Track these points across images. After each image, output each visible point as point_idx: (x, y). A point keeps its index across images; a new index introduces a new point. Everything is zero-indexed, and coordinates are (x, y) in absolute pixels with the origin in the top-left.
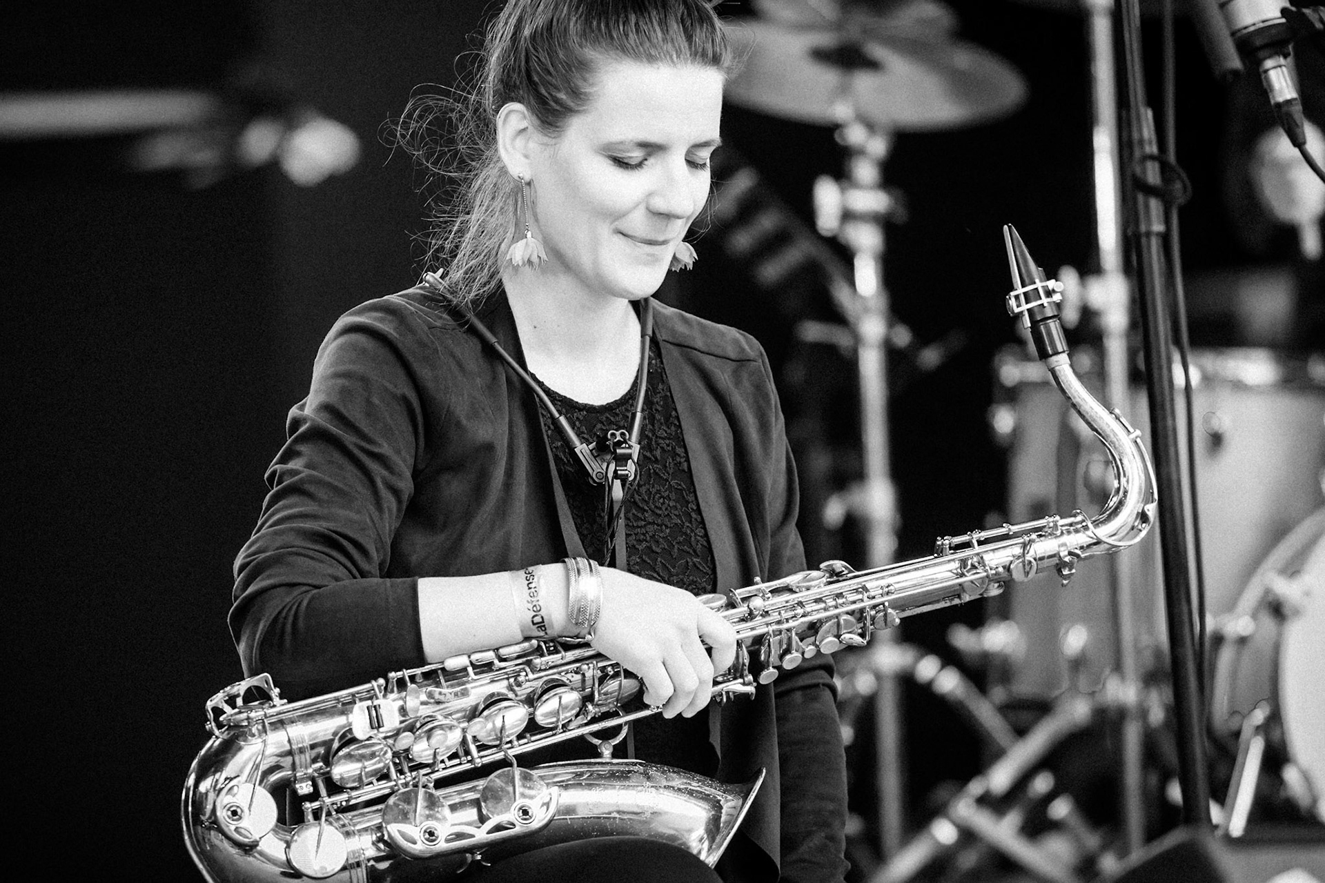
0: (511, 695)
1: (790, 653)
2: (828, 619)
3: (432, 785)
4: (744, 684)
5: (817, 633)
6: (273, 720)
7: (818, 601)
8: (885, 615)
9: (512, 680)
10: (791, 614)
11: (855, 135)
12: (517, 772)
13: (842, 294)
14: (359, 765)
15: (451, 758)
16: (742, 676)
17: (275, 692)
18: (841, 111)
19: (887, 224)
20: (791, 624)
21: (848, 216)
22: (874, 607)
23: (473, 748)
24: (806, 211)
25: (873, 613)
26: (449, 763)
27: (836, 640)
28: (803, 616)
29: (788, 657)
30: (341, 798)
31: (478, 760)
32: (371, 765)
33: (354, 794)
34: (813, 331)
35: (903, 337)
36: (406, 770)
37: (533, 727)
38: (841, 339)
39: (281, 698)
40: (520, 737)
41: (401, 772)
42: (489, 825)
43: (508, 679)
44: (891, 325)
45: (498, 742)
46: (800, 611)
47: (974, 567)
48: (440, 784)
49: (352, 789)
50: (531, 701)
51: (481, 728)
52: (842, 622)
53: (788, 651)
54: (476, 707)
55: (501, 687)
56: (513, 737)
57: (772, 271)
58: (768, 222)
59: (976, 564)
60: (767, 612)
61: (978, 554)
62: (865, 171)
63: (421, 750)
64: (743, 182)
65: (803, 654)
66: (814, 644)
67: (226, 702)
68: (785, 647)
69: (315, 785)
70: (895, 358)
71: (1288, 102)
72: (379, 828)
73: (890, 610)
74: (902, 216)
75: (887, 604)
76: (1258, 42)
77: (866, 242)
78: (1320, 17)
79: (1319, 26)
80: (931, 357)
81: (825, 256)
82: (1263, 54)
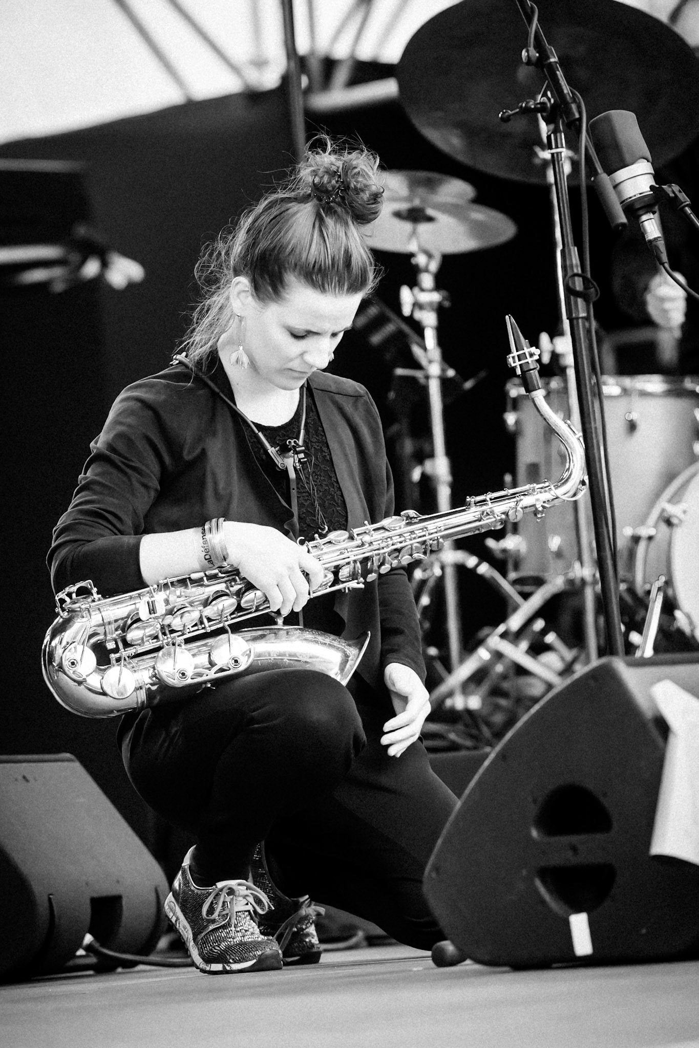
0: (227, 592)
1: (384, 565)
2: (406, 546)
3: (183, 641)
4: (358, 583)
5: (399, 553)
7: (400, 535)
8: (438, 543)
10: (385, 544)
11: (421, 260)
13: (416, 350)
15: (193, 626)
16: (357, 579)
18: (412, 247)
19: (440, 310)
20: (385, 550)
21: (417, 305)
23: (206, 621)
24: (395, 304)
26: (192, 630)
27: (410, 557)
28: (393, 545)
30: (131, 651)
31: (208, 627)
32: (149, 632)
33: (138, 648)
34: (400, 372)
35: (450, 373)
37: (239, 609)
40: (232, 614)
41: (165, 635)
42: (216, 667)
43: (226, 583)
44: (443, 367)
46: (389, 542)
48: (188, 641)
49: (138, 645)
50: (238, 595)
51: (211, 611)
52: (414, 548)
53: (382, 564)
54: (208, 599)
55: (222, 589)
57: (376, 339)
59: (489, 514)
60: (371, 543)
61: (490, 508)
62: (427, 280)
63: (177, 623)
66: (398, 560)
67: (67, 596)
68: (381, 562)
69: (117, 644)
70: (446, 385)
71: (656, 239)
72: (153, 666)
74: (446, 305)
75: (439, 538)
76: (638, 206)
77: (429, 319)
78: (672, 190)
79: (672, 195)
80: (468, 385)
81: (406, 328)
82: (641, 212)
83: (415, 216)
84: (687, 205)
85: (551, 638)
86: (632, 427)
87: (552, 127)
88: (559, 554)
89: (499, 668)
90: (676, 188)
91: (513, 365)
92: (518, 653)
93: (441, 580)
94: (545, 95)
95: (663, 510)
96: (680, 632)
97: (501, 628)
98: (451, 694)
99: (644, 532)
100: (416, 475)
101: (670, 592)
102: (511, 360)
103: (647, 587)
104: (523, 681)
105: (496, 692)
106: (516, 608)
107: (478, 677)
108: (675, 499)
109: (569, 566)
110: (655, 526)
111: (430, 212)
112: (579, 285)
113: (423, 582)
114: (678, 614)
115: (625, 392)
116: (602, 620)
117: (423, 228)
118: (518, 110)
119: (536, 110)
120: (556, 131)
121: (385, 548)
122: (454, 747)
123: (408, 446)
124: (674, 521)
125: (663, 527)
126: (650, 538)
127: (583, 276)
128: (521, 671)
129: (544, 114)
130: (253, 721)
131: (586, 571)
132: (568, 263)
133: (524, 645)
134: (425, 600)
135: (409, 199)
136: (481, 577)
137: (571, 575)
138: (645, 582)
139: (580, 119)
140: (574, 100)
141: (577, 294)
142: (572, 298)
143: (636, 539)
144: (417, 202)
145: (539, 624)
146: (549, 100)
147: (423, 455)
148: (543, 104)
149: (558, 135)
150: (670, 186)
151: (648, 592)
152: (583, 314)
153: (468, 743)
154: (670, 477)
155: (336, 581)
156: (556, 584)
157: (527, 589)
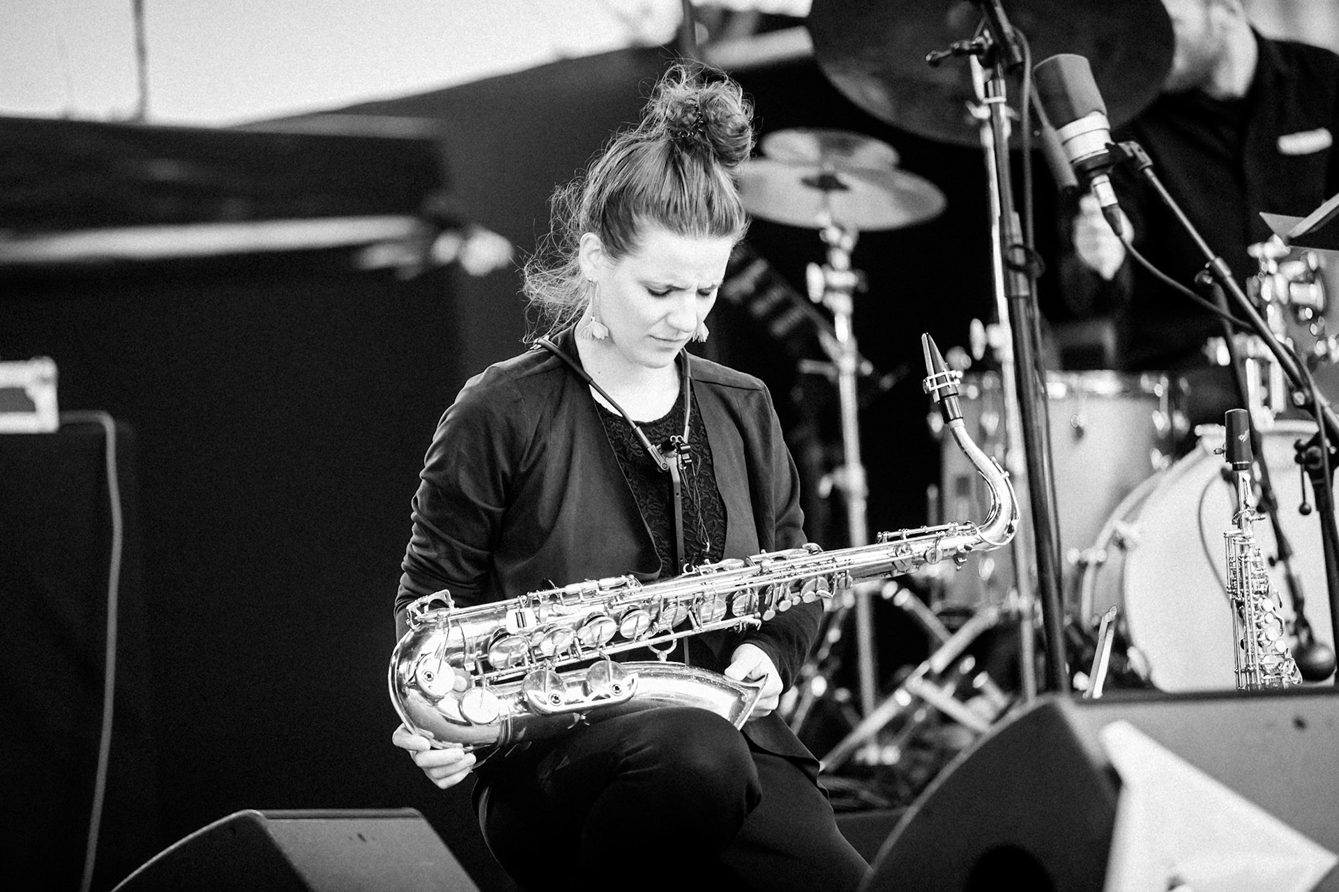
0: (605, 614)
1: (784, 600)
2: (809, 578)
3: (554, 669)
4: (754, 618)
5: (801, 588)
6: (454, 618)
7: (804, 566)
8: (846, 580)
9: (606, 605)
10: (788, 573)
11: (832, 235)
12: (611, 663)
13: (826, 341)
14: (507, 655)
15: (563, 654)
16: (753, 613)
17: (452, 603)
18: (822, 219)
19: (855, 294)
20: (787, 579)
21: (828, 288)
22: (840, 573)
23: (579, 648)
24: (801, 286)
25: (839, 576)
26: (562, 658)
27: (814, 593)
28: (795, 575)
29: (782, 603)
30: (493, 675)
31: (582, 656)
32: (514, 655)
33: (503, 672)
34: (808, 366)
35: (867, 368)
36: (534, 661)
37: (618, 638)
38: (828, 370)
39: (456, 606)
40: (608, 644)
41: (531, 662)
42: (592, 696)
43: (604, 603)
44: (859, 362)
45: (595, 646)
46: (793, 571)
47: (902, 552)
48: (560, 670)
49: (502, 669)
50: (618, 619)
51: (586, 635)
52: (819, 581)
53: (783, 598)
54: (582, 621)
55: (599, 609)
56: (604, 644)
57: (780, 327)
58: (776, 294)
59: (905, 550)
60: (771, 571)
61: (906, 543)
62: (840, 259)
63: (547, 648)
64: (758, 269)
65: (792, 601)
66: (800, 596)
67: (418, 608)
68: (780, 596)
69: (476, 665)
70: (862, 383)
71: (1109, 206)
72: (520, 694)
73: (850, 577)
74: (864, 288)
75: (848, 571)
76: (1090, 166)
77: (842, 306)
78: (1131, 148)
79: (1130, 154)
80: (887, 382)
81: (814, 315)
82: (1093, 174)
83: (827, 183)
84: (1149, 167)
85: (981, 680)
86: (1079, 433)
87: (990, 72)
88: (991, 582)
89: (920, 716)
90: (1135, 146)
91: (931, 389)
92: (943, 698)
93: (852, 614)
94: (981, 34)
95: (1115, 532)
96: (1133, 674)
97: (923, 668)
98: (862, 745)
99: (1093, 556)
100: (825, 487)
101: (1122, 628)
102: (928, 384)
103: (1095, 621)
104: (947, 731)
105: (916, 744)
106: (940, 645)
107: (895, 726)
108: (1131, 517)
109: (1004, 595)
110: (1106, 549)
111: (844, 178)
112: (1019, 257)
113: (831, 615)
114: (1132, 653)
115: (1071, 391)
116: (1042, 660)
117: (836, 197)
118: (948, 52)
119: (971, 52)
120: (994, 77)
121: (787, 577)
122: (866, 807)
123: (815, 454)
124: (1128, 543)
125: (1115, 551)
126: (1099, 565)
127: (1024, 247)
128: (945, 719)
129: (981, 57)
130: (627, 766)
131: (1023, 601)
132: (1007, 232)
133: (950, 688)
134: (834, 635)
135: (819, 164)
136: (900, 610)
137: (1006, 607)
138: (1093, 615)
139: (1023, 64)
140: (1016, 40)
141: (1017, 269)
142: (1012, 274)
143: (1082, 566)
144: (829, 168)
145: (968, 664)
146: (986, 40)
147: (834, 463)
148: (979, 45)
149: (997, 82)
150: (1128, 144)
151: (1097, 628)
152: (1024, 292)
153: (884, 802)
154: (1122, 493)
155: (729, 615)
156: (988, 616)
157: (955, 621)
